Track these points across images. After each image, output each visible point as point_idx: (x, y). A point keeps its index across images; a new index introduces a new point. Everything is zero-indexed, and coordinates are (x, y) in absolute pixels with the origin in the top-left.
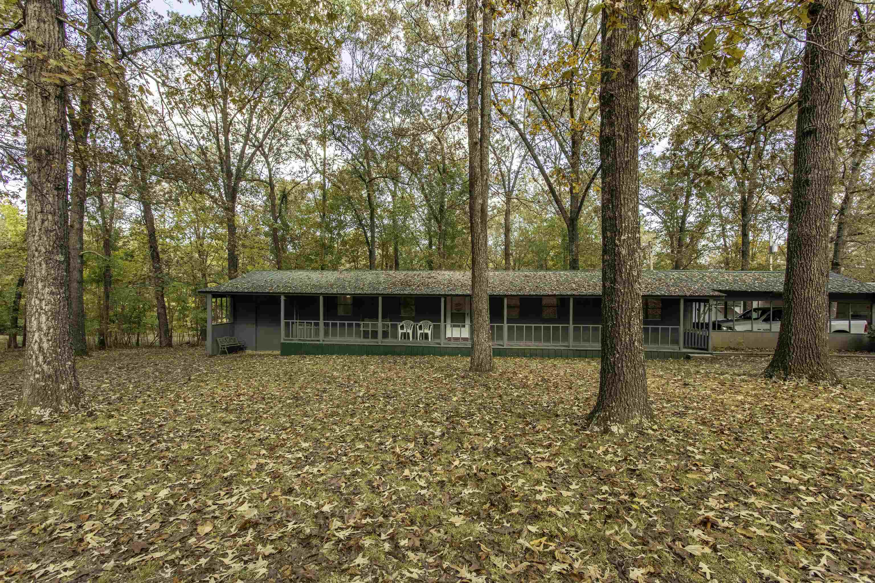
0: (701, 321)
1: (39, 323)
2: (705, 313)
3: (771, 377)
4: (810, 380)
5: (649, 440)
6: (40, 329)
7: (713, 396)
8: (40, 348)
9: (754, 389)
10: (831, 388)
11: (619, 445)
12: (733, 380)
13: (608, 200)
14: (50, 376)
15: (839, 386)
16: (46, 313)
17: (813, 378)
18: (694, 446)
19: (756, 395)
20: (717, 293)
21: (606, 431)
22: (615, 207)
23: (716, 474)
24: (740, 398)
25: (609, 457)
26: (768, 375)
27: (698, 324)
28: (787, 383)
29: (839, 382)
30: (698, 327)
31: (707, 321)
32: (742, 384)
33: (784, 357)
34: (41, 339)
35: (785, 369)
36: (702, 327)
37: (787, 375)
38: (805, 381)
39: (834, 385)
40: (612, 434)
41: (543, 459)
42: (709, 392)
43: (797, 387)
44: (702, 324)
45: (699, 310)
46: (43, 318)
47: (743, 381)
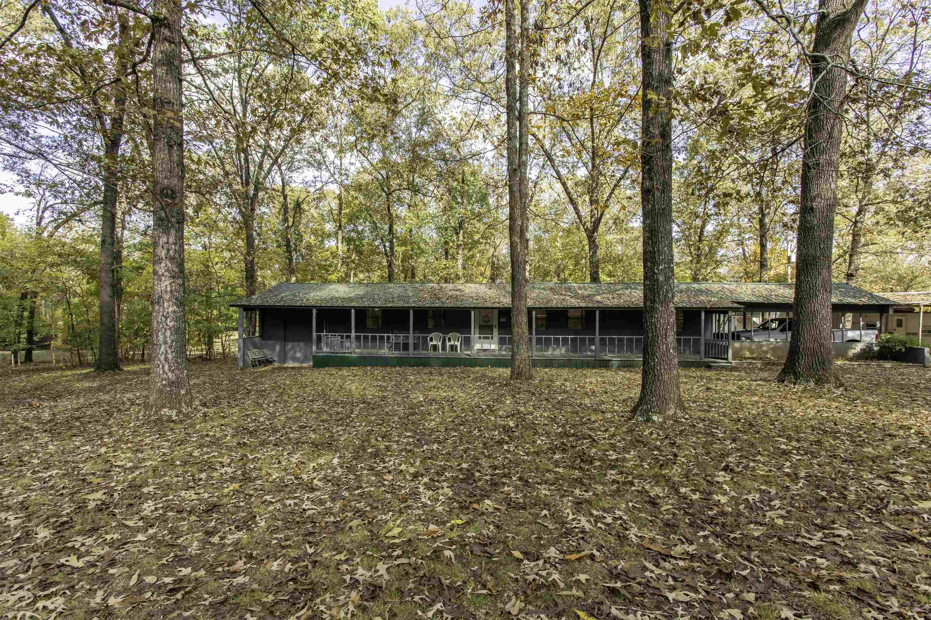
0: (721, 332)
1: (165, 337)
2: (724, 324)
3: (783, 382)
4: (816, 384)
5: (683, 426)
6: (165, 343)
7: (733, 398)
8: (166, 359)
9: (768, 392)
10: (834, 390)
11: (661, 430)
12: (750, 385)
13: (649, 238)
14: (173, 382)
15: (841, 389)
16: (170, 329)
17: (819, 382)
18: (717, 428)
19: (769, 396)
20: (735, 305)
21: (648, 420)
22: (654, 244)
23: (733, 445)
24: (756, 398)
25: (654, 436)
26: (781, 380)
27: (718, 334)
28: (797, 386)
29: (841, 385)
30: (718, 338)
31: (726, 331)
32: (758, 388)
33: (794, 365)
34: (167, 351)
35: (795, 374)
36: (722, 338)
37: (796, 379)
38: (812, 384)
39: (837, 387)
40: (654, 422)
41: (604, 438)
42: (728, 394)
43: (804, 391)
44: (722, 334)
45: (719, 321)
46: (168, 333)
47: (759, 385)
